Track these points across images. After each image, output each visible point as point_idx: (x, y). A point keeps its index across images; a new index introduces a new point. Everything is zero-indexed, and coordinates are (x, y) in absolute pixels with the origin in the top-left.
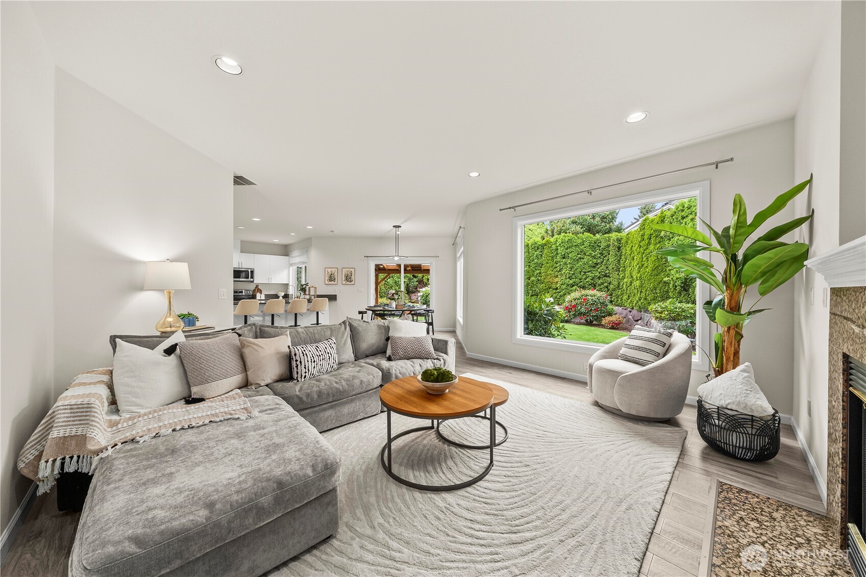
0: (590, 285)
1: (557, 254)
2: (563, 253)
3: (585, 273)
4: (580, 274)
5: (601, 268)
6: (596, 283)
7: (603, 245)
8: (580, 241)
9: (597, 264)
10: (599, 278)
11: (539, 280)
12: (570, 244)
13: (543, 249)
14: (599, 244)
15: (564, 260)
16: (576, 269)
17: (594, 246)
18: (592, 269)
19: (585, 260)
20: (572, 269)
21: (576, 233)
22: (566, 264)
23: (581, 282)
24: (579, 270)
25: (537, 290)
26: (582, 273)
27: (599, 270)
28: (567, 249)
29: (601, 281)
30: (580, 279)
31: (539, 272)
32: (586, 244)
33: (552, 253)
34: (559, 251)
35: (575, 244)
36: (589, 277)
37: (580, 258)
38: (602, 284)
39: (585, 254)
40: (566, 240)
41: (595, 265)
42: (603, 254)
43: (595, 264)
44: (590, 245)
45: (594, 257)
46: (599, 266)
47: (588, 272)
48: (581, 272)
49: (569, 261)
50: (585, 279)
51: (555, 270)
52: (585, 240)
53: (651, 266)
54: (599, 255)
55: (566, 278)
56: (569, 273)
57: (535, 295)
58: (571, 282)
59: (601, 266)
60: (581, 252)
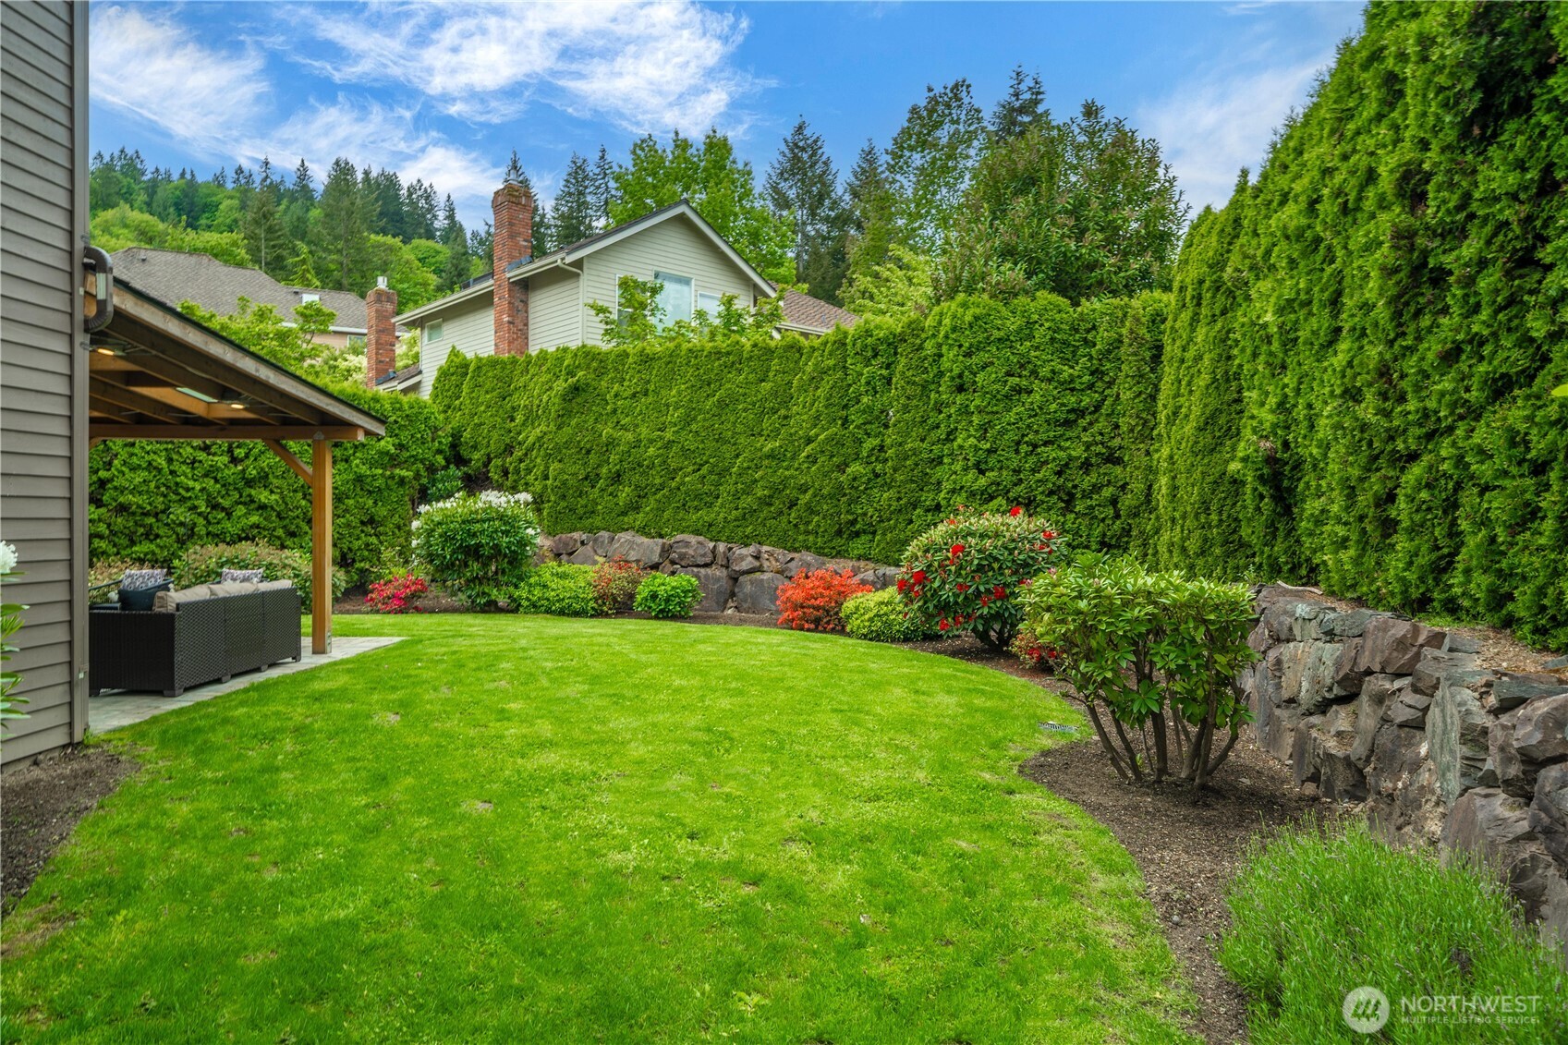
0: (1051, 493)
1: (941, 374)
2: (956, 371)
3: (1035, 446)
4: (1017, 452)
5: (1095, 429)
6: (1075, 487)
7: (1103, 337)
8: (1013, 324)
9: (1081, 413)
10: (1086, 466)
11: (877, 476)
12: (978, 339)
13: (896, 354)
14: (1090, 337)
15: (960, 399)
16: (1002, 433)
17: (1070, 342)
18: (1060, 430)
19: (1036, 397)
20: (986, 431)
21: (1006, 294)
22: (965, 411)
23: (1021, 480)
24: (1012, 436)
25: (871, 512)
26: (1024, 448)
27: (1086, 438)
28: (968, 355)
29: (1093, 478)
30: (1017, 471)
31: (877, 442)
32: (1040, 333)
33: (926, 371)
34: (945, 363)
35: (997, 334)
36: (1046, 462)
37: (1018, 390)
38: (1096, 488)
39: (1034, 373)
40: (968, 318)
41: (1072, 417)
42: (1103, 373)
43: (1072, 411)
44: (1053, 340)
45: (1069, 386)
46: (1088, 418)
47: (1046, 444)
48: (1018, 443)
49: (977, 402)
50: (1034, 471)
51: (933, 436)
52: (1035, 317)
53: (1196, 411)
54: (1086, 378)
55: (966, 469)
56: (977, 449)
57: (865, 532)
58: (983, 481)
59: (1097, 420)
60: (1022, 366)
